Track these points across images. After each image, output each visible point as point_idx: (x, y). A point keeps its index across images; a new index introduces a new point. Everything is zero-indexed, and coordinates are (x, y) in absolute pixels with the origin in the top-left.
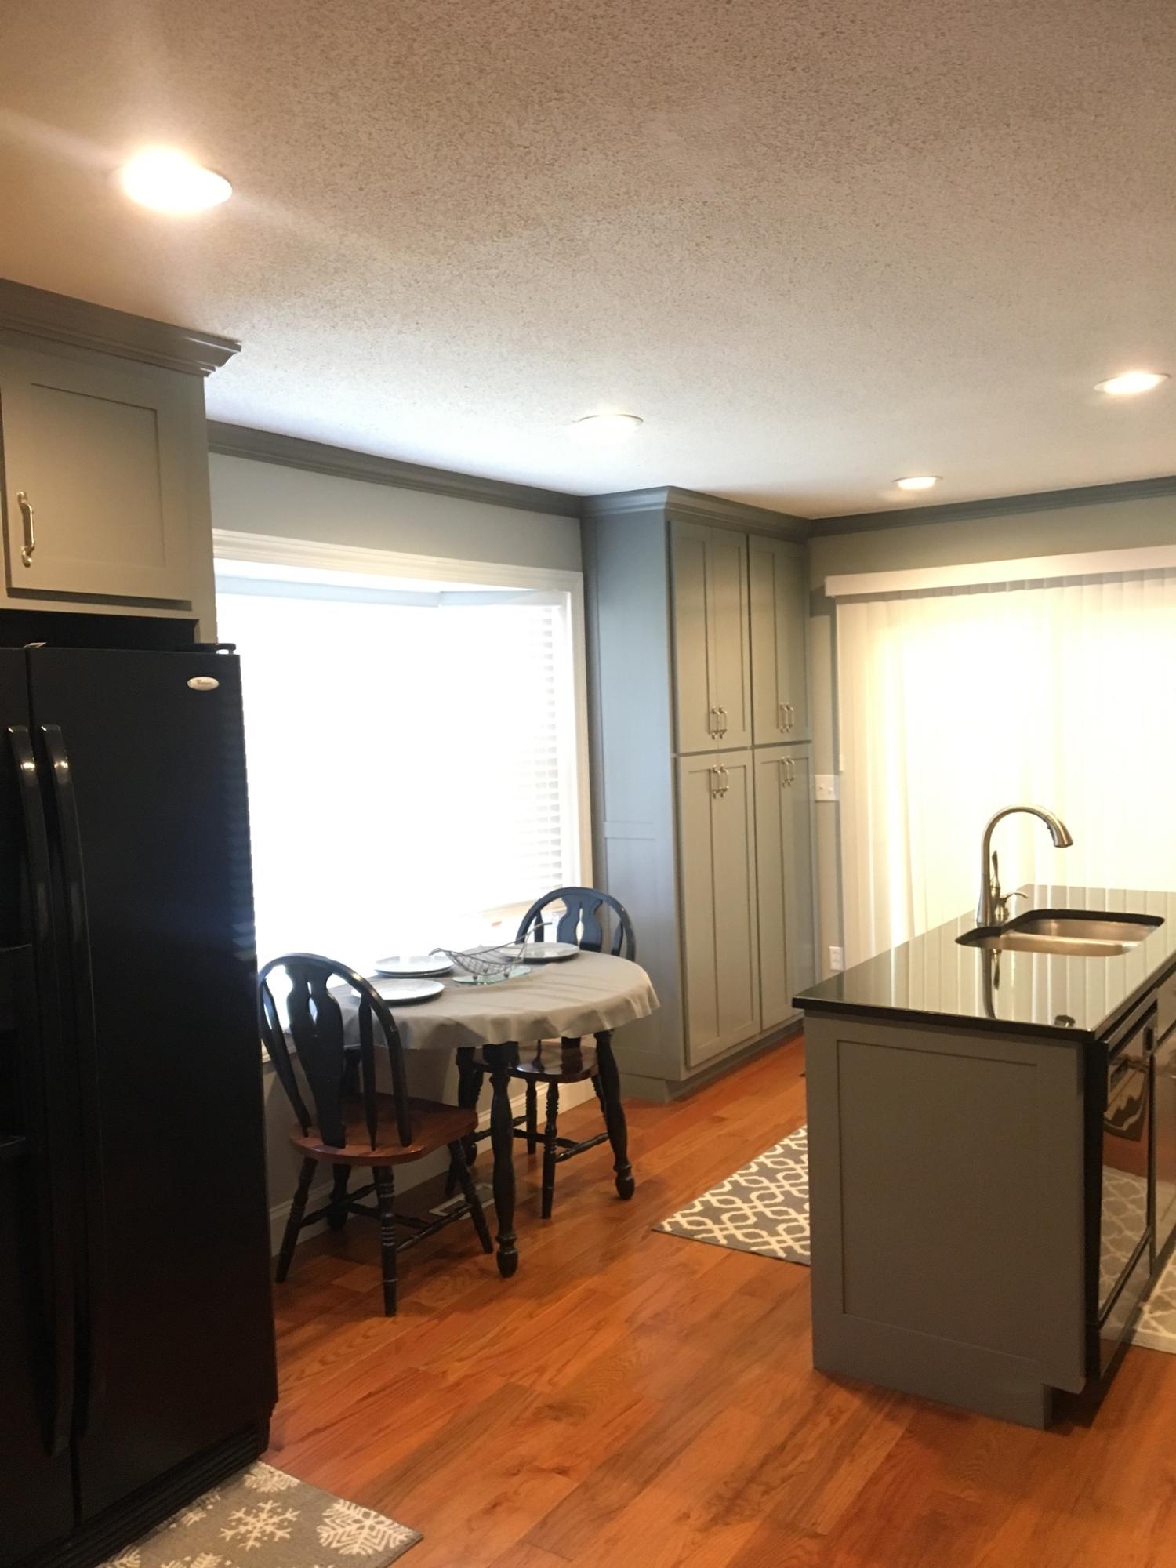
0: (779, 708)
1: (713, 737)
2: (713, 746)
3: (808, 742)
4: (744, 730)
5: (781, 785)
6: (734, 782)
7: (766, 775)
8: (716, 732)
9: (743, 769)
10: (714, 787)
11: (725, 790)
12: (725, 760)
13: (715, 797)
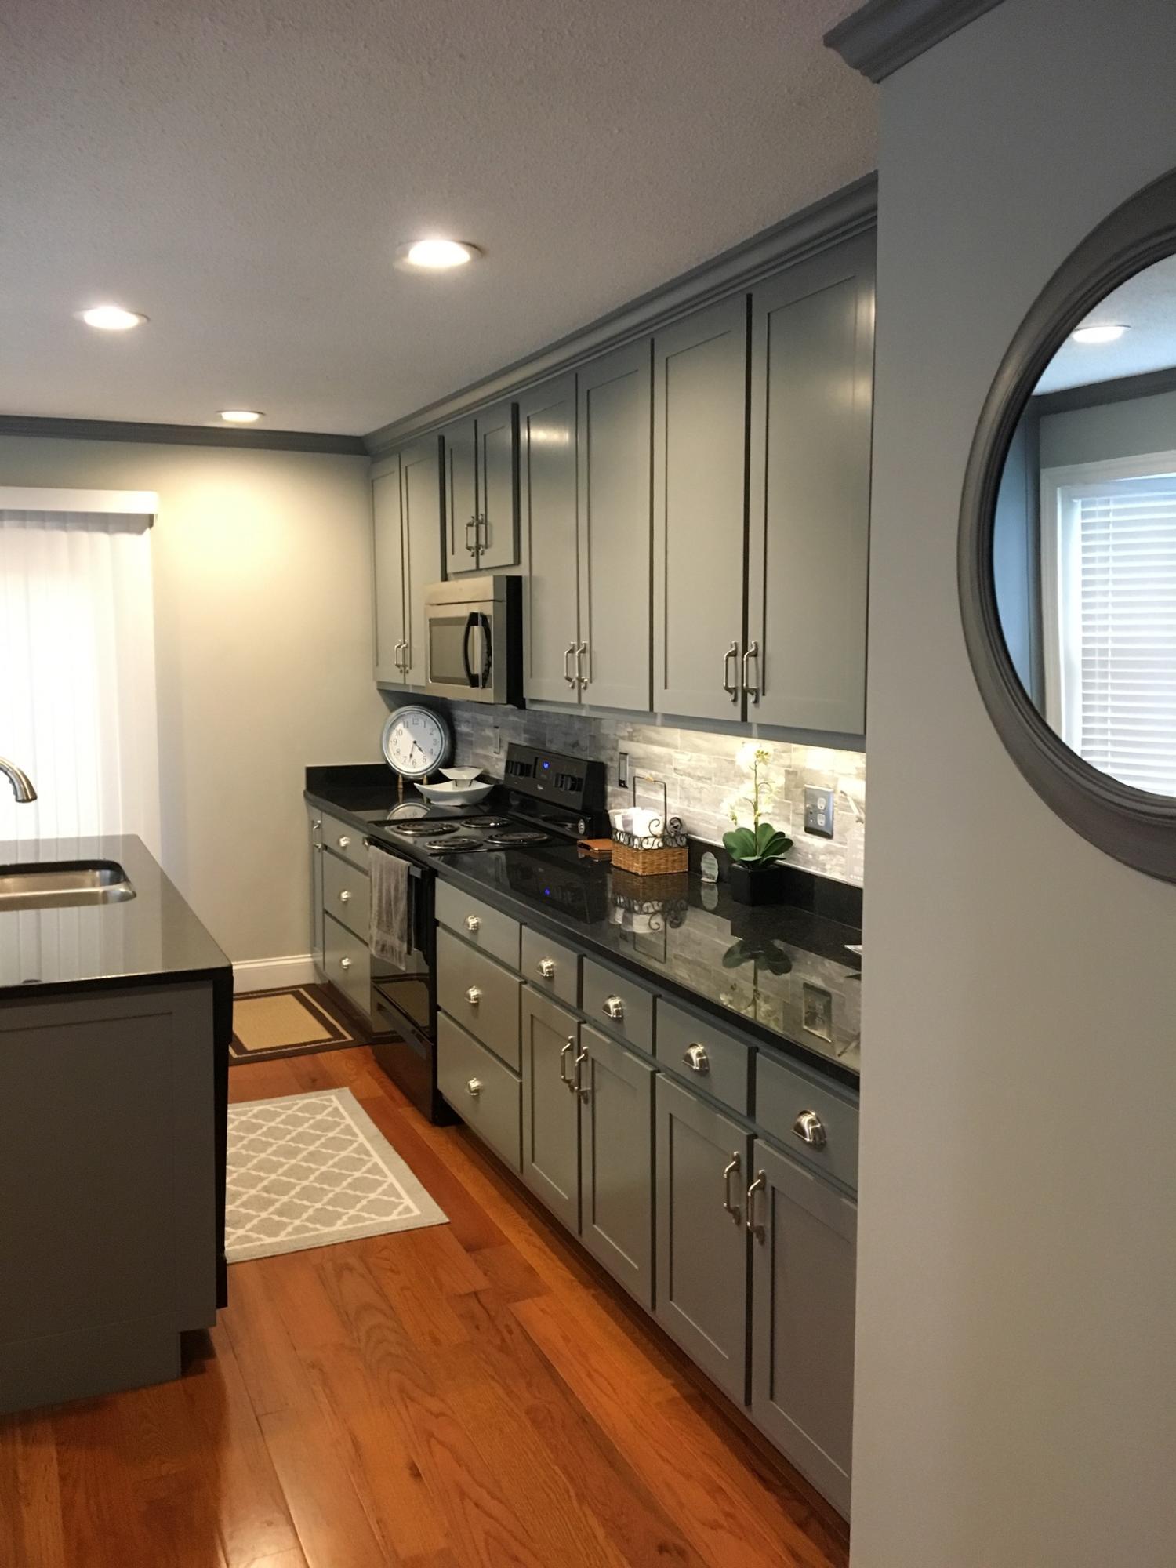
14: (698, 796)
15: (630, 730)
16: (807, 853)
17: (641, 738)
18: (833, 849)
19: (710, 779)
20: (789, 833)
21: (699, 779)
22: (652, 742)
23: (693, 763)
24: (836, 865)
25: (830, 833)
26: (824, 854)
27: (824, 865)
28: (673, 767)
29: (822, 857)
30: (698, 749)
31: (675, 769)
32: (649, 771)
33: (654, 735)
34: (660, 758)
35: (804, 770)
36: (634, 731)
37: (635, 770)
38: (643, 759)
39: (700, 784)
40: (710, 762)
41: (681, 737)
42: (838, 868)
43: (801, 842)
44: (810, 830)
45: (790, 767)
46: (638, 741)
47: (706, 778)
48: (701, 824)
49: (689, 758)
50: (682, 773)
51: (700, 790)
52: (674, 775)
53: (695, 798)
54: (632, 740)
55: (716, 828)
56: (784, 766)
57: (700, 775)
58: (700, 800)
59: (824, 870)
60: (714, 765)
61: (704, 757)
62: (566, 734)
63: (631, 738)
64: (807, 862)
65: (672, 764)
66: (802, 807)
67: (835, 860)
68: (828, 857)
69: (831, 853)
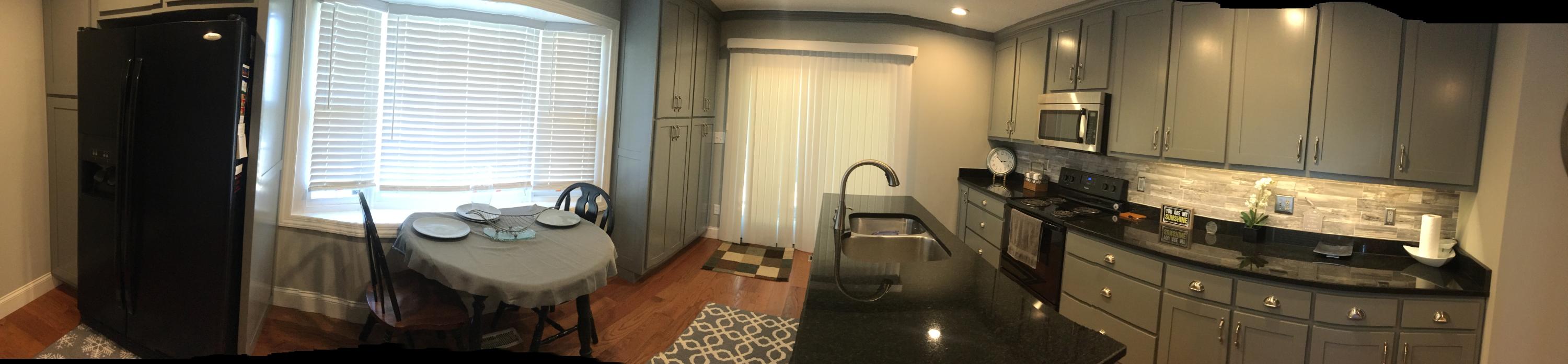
0: (704, 100)
1: (675, 111)
2: (674, 114)
3: (713, 117)
4: (689, 109)
5: (702, 136)
6: (682, 133)
7: (696, 131)
8: (676, 108)
9: (686, 128)
10: (673, 135)
11: (678, 137)
12: (680, 122)
13: (673, 140)
14: (1199, 198)
15: (1148, 168)
16: (1276, 221)
17: (1156, 172)
20: (1265, 214)
21: (1200, 191)
22: (1164, 174)
23: (1195, 184)
24: (1295, 224)
25: (1291, 212)
26: (1287, 221)
27: (1287, 225)
29: (1285, 222)
30: (1200, 179)
31: (1181, 186)
32: (1161, 186)
33: (1165, 171)
34: (1170, 181)
35: (1275, 188)
37: (1150, 185)
39: (1200, 193)
41: (1187, 173)
42: (1295, 226)
43: (1272, 216)
44: (1277, 212)
45: (1265, 185)
46: (1153, 173)
48: (1199, 209)
49: (1192, 182)
51: (1200, 196)
52: (1180, 188)
53: (1195, 199)
55: (1210, 211)
56: (1261, 185)
57: (1200, 189)
58: (1200, 200)
59: (1287, 227)
60: (1211, 186)
61: (1203, 182)
63: (1148, 171)
64: (1275, 224)
66: (1273, 203)
67: (1294, 223)
68: (1289, 222)
69: (1291, 220)
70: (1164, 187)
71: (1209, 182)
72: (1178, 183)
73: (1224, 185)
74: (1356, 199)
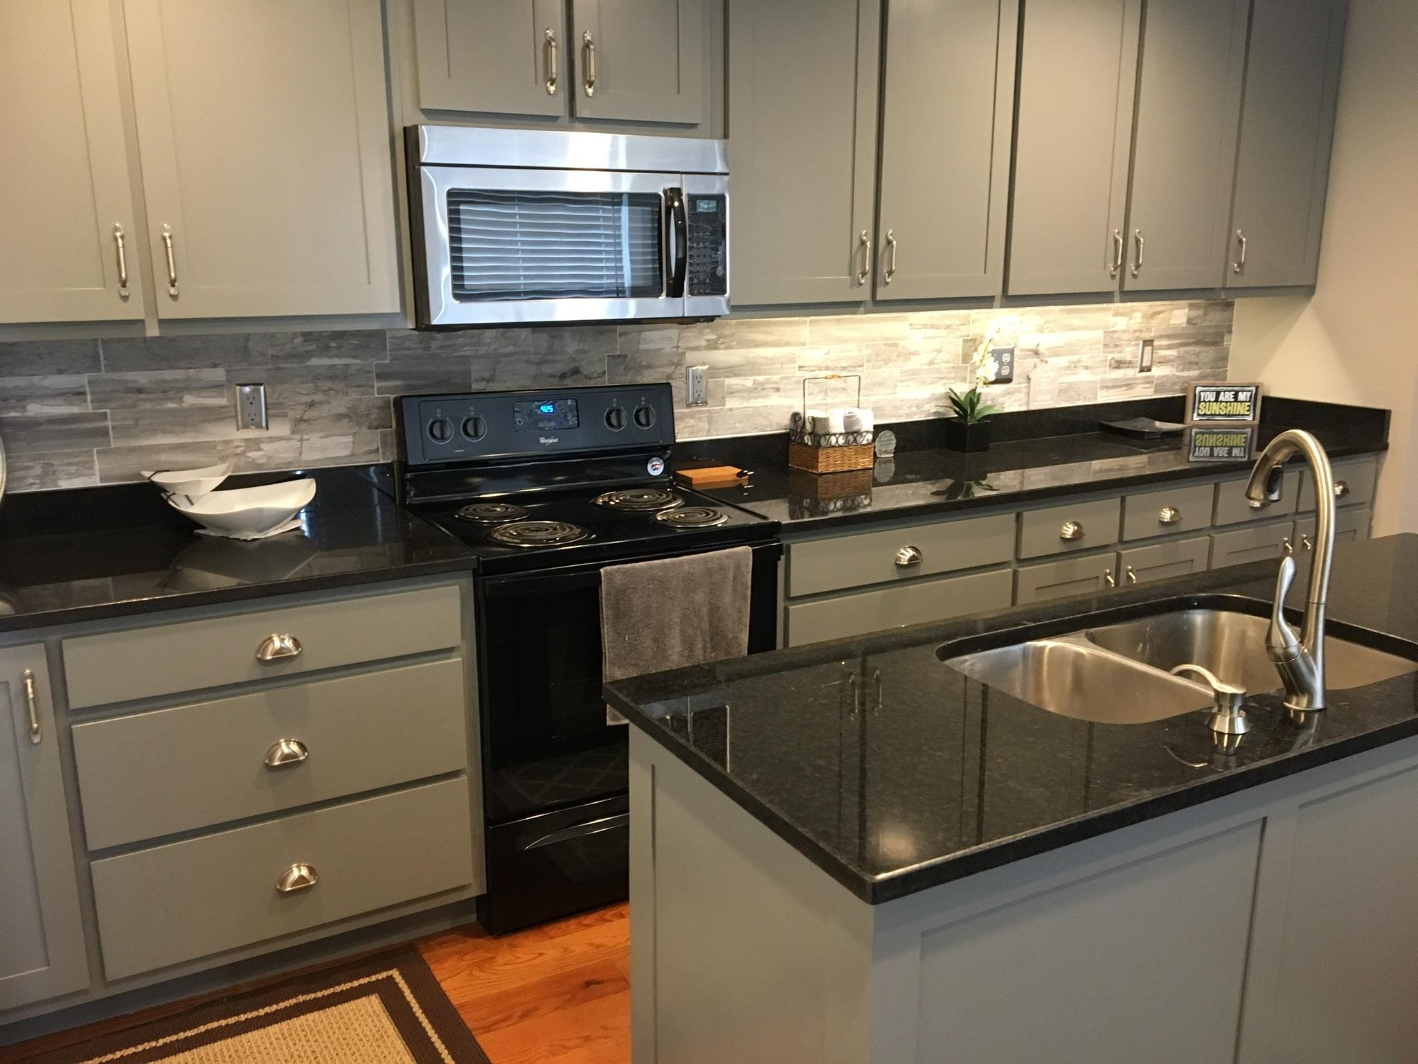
14: (841, 386)
15: (713, 337)
16: (990, 400)
17: (734, 344)
18: (1011, 390)
19: (863, 365)
21: (844, 368)
22: (757, 345)
23: (833, 355)
24: (1017, 400)
25: (1010, 378)
26: (1004, 396)
27: (1004, 404)
28: (796, 365)
29: (1000, 400)
30: (844, 341)
31: (800, 367)
32: (752, 378)
33: (760, 337)
34: (773, 361)
36: (719, 338)
37: (724, 381)
38: (741, 366)
40: (860, 351)
41: (810, 332)
42: (1016, 403)
44: (989, 381)
45: (969, 336)
46: (726, 348)
47: (854, 367)
50: (814, 369)
54: (716, 348)
56: (961, 337)
57: (845, 365)
58: (844, 389)
60: (869, 351)
62: (540, 363)
63: (712, 346)
65: (795, 362)
67: (1014, 398)
68: (1007, 397)
69: (1010, 393)
70: (761, 378)
71: (864, 344)
72: (792, 360)
73: (894, 344)
74: (1100, 333)
